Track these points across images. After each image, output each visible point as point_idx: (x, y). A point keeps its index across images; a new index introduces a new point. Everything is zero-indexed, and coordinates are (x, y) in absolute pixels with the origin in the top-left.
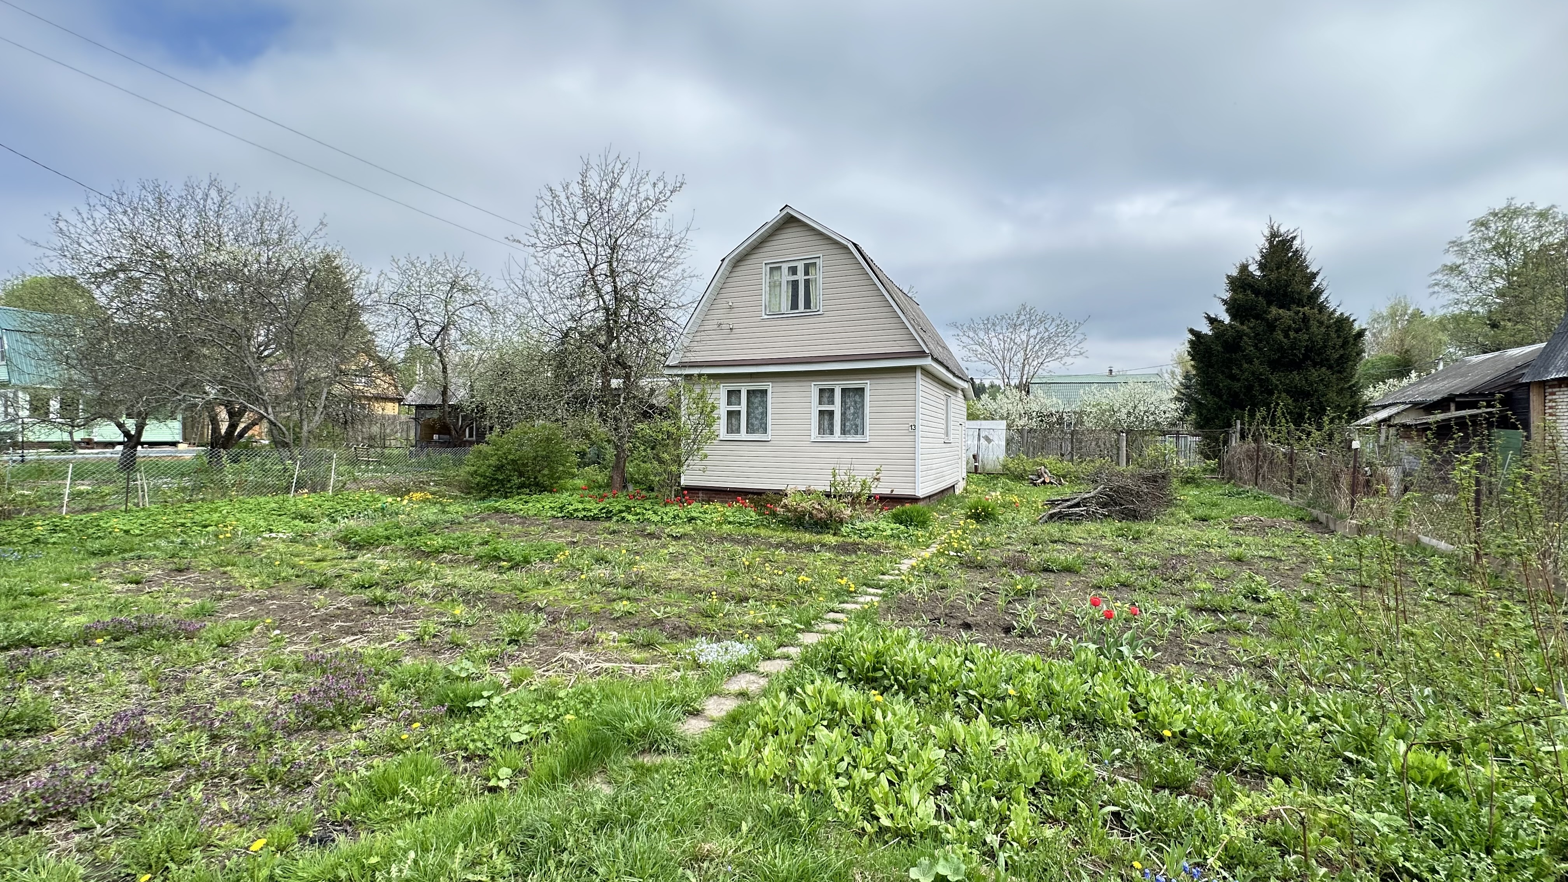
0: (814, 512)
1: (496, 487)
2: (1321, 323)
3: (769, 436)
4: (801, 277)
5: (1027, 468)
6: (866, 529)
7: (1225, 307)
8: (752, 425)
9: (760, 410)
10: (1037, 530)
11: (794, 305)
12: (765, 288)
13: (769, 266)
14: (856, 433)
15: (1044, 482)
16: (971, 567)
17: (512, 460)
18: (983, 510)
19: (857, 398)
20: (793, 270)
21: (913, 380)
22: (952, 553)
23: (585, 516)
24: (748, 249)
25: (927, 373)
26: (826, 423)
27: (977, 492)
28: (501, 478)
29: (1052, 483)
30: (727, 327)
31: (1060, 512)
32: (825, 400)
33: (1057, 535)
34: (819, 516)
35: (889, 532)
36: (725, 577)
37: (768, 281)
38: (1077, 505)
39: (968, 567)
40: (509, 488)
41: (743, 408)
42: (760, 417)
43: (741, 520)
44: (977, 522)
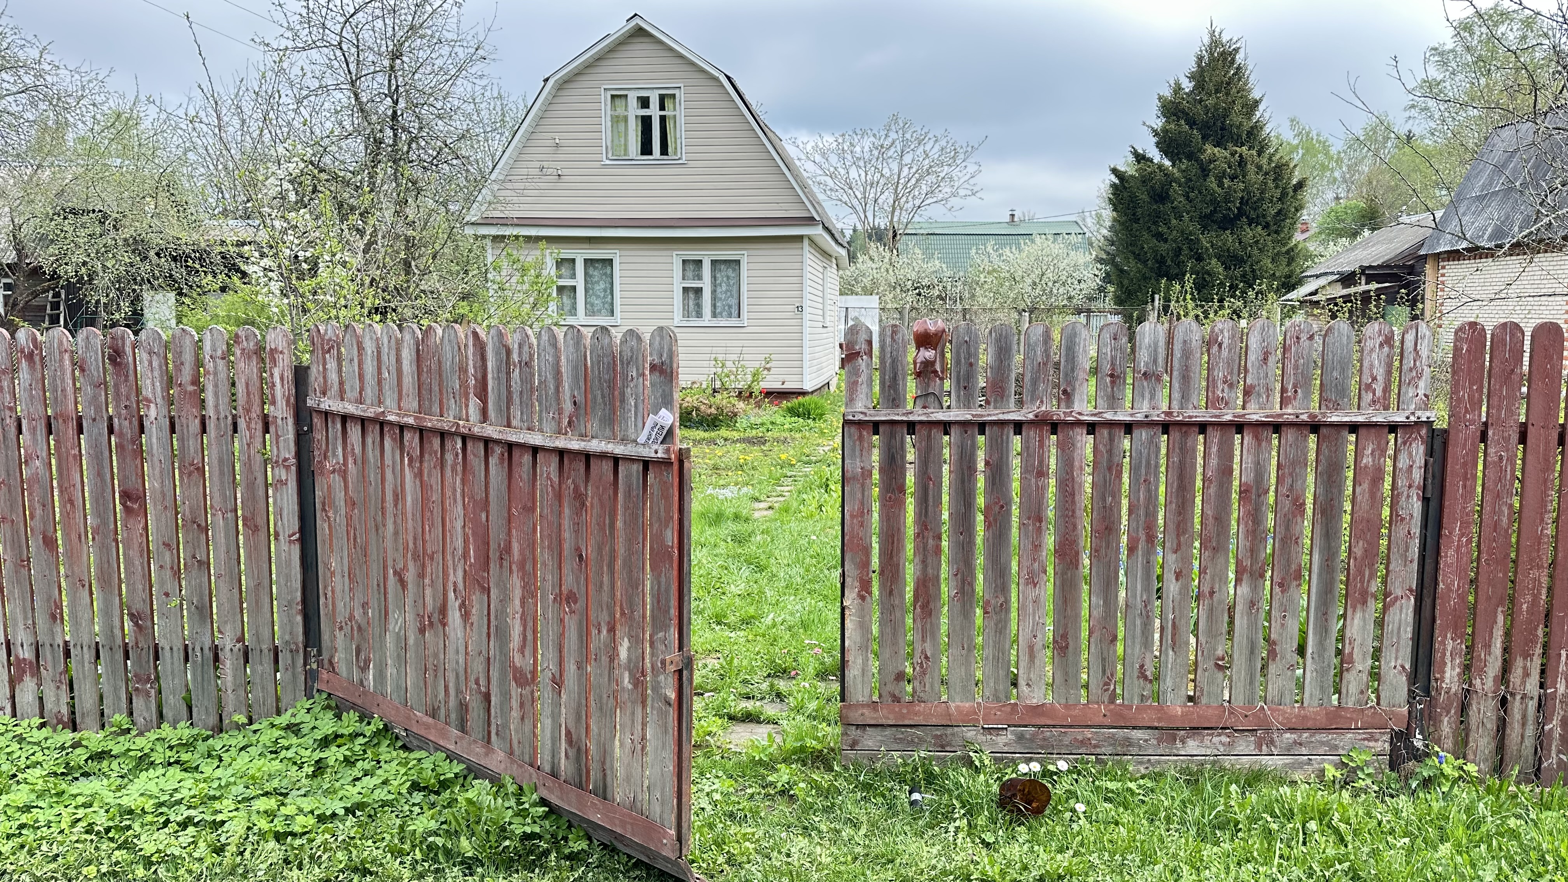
2: (1259, 168)
3: (617, 320)
4: (654, 111)
7: (1155, 140)
8: (592, 305)
11: (646, 149)
12: (606, 123)
13: (609, 93)
14: (731, 315)
19: (730, 273)
20: (644, 103)
21: (799, 252)
24: (581, 67)
25: (814, 242)
26: (691, 303)
30: (554, 171)
32: (690, 274)
35: (789, 426)
37: (609, 112)
41: (579, 282)
42: (604, 295)
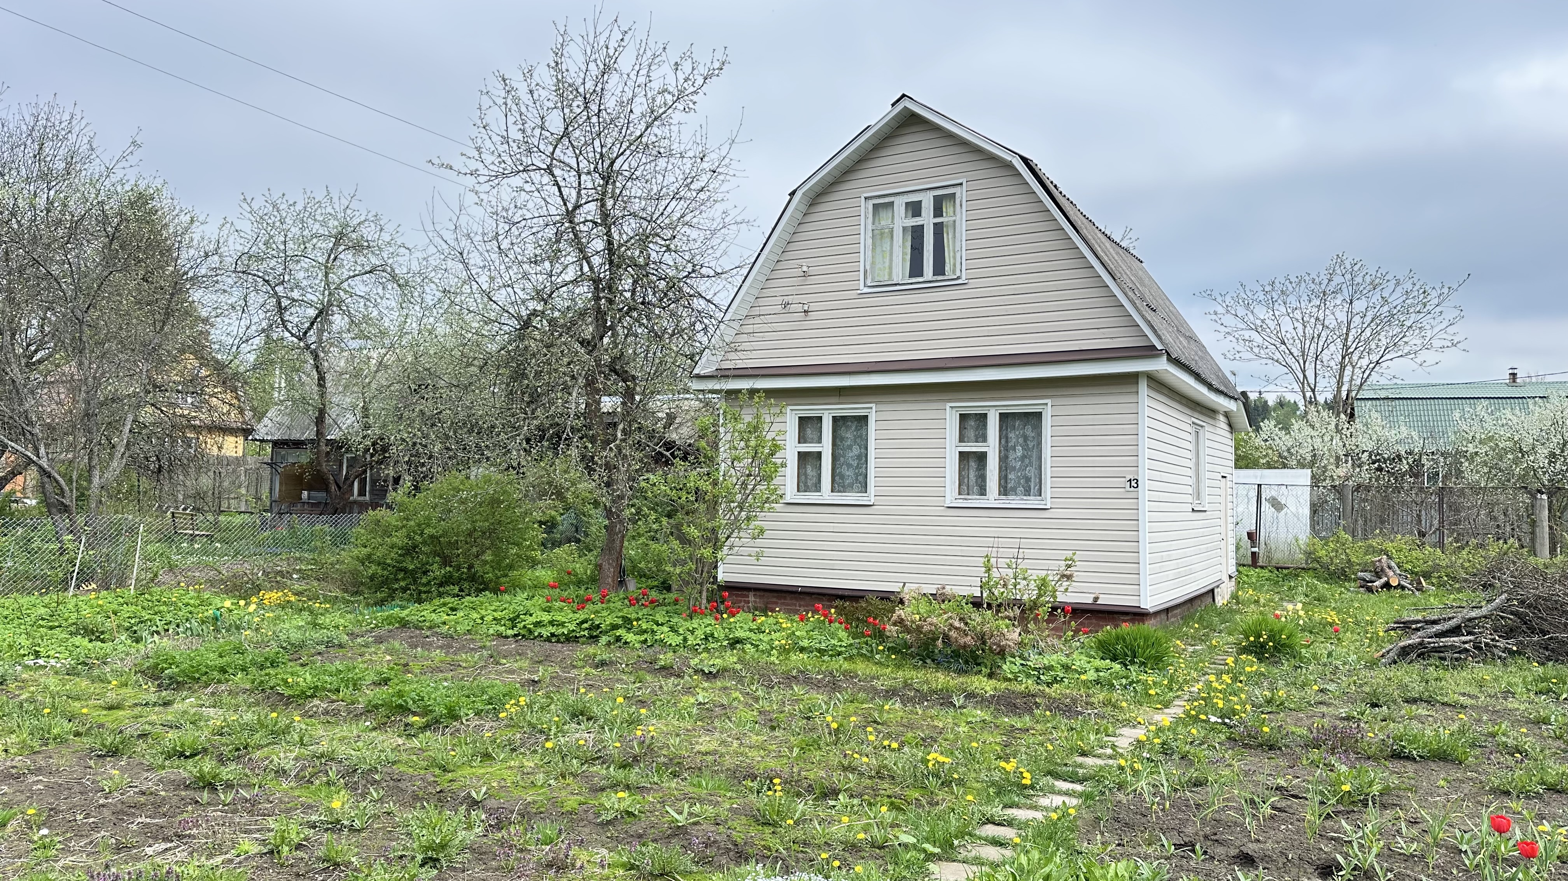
0: (954, 634)
1: (403, 584)
3: (870, 497)
4: (927, 219)
5: (1354, 559)
6: (1050, 668)
8: (842, 477)
9: (856, 450)
10: (1378, 678)
11: (916, 269)
12: (865, 239)
13: (871, 203)
14: (1027, 492)
15: (1387, 586)
16: (1251, 747)
17: (432, 537)
18: (1271, 638)
19: (1029, 431)
20: (915, 209)
21: (1131, 398)
22: (1213, 719)
23: (553, 635)
24: (837, 174)
25: (1157, 383)
26: (972, 475)
27: (1257, 602)
28: (411, 567)
29: (1403, 588)
30: (799, 308)
31: (1421, 644)
32: (971, 433)
33: (1417, 689)
34: (962, 641)
35: (1091, 675)
36: (796, 750)
37: (870, 227)
38: (1455, 631)
39: (1245, 746)
40: (425, 585)
41: (826, 448)
42: (855, 463)
43: (823, 646)
44: (1260, 660)
